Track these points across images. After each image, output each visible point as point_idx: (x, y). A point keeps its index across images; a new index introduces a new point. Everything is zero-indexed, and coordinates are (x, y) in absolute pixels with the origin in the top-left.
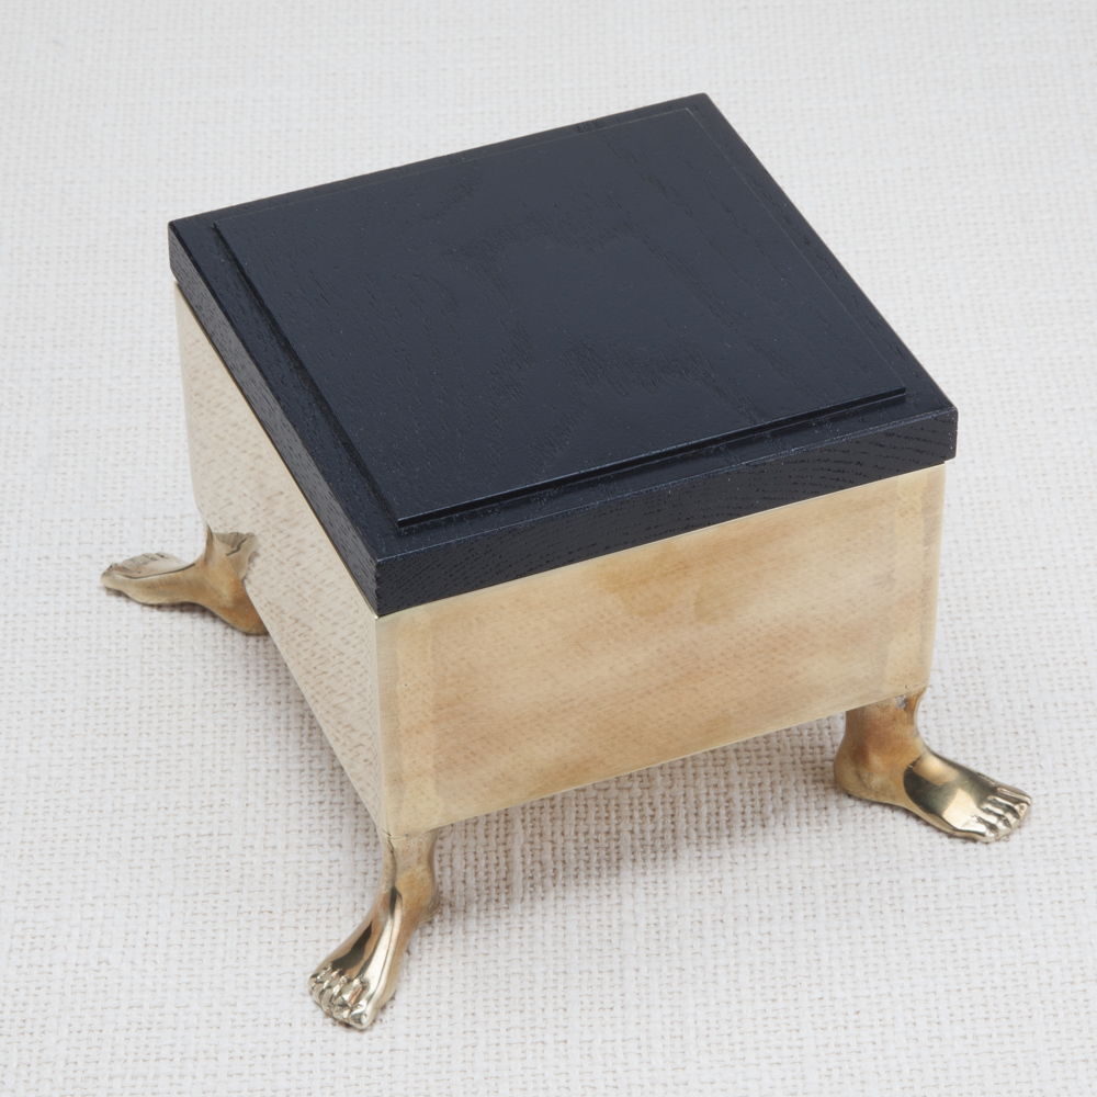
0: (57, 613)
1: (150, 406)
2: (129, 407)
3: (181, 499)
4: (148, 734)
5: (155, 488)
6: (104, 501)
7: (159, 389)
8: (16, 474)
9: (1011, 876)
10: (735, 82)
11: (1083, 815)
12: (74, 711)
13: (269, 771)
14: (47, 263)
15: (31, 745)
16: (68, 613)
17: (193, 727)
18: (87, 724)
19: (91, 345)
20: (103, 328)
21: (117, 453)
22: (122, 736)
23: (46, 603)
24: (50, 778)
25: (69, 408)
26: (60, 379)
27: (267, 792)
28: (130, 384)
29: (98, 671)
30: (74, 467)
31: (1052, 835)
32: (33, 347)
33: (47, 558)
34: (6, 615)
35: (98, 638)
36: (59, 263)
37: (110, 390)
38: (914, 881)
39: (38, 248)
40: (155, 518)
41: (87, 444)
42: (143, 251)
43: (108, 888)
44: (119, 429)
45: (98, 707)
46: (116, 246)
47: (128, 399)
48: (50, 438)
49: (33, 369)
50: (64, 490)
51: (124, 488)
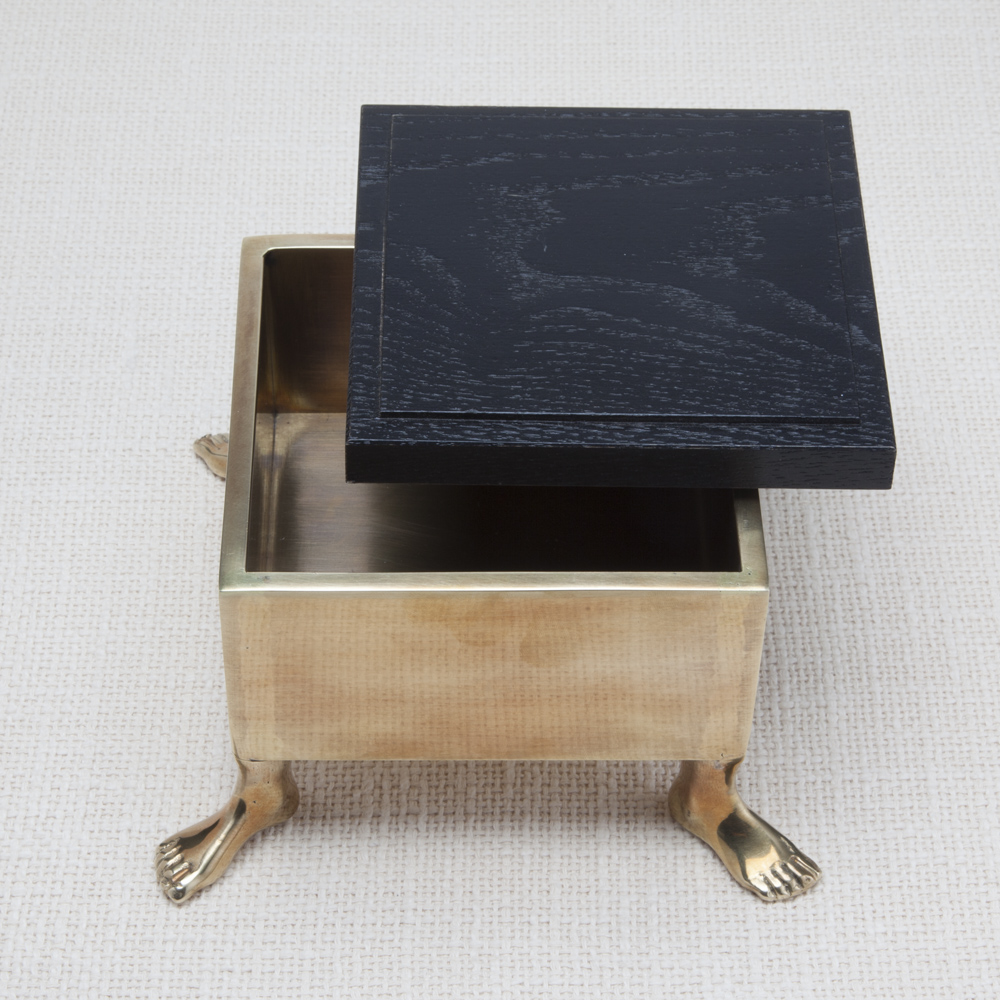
0: (136, 501)
1: (219, 315)
2: (202, 315)
4: (207, 616)
5: (221, 389)
6: (179, 400)
7: (228, 299)
8: (107, 372)
9: (925, 780)
10: (704, 43)
11: (985, 724)
12: (148, 592)
14: (141, 183)
15: (110, 623)
16: (145, 501)
18: (157, 605)
19: (174, 257)
20: (184, 243)
21: (191, 357)
22: (186, 617)
23: (128, 491)
24: (125, 654)
25: (154, 314)
26: (148, 288)
28: (204, 294)
29: (168, 556)
30: (156, 367)
31: (959, 742)
32: (127, 257)
33: (130, 450)
34: (95, 501)
35: (170, 525)
36: (151, 183)
37: (188, 299)
38: (844, 781)
39: (134, 169)
40: (220, 417)
42: (219, 175)
43: (168, 760)
44: (194, 335)
45: (167, 589)
46: (197, 169)
47: (202, 308)
48: (137, 341)
49: (126, 278)
50: (147, 388)
51: (196, 388)
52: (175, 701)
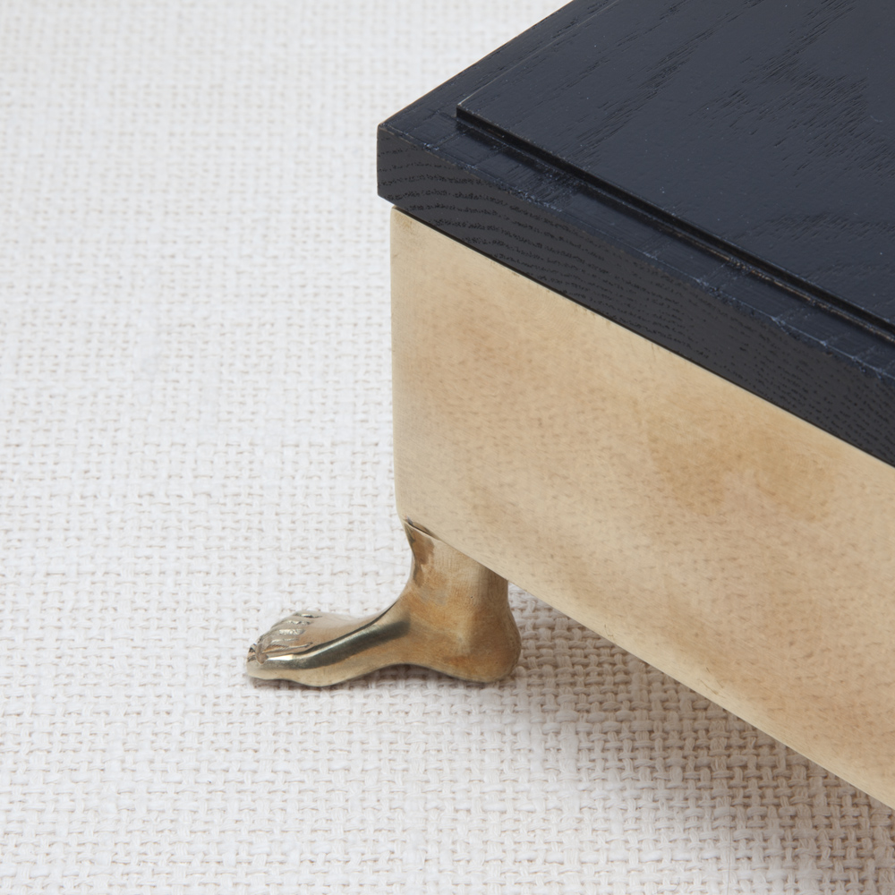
0: (163, 573)
1: (290, 296)
2: (263, 296)
3: (333, 421)
4: (286, 751)
5: (297, 404)
6: (229, 420)
7: (303, 273)
8: (111, 380)
12: (185, 713)
13: (457, 811)
14: (158, 106)
15: (123, 762)
16: (178, 573)
17: (350, 743)
18: (202, 733)
19: (215, 213)
20: (231, 192)
21: (247, 356)
22: (251, 752)
23: (148, 558)
24: (149, 811)
25: (184, 295)
26: (173, 257)
27: (454, 843)
28: (264, 266)
29: (219, 657)
30: (190, 372)
32: (138, 213)
33: (151, 495)
34: (93, 574)
35: (219, 610)
36: (174, 106)
37: (238, 273)
39: (147, 86)
40: (297, 446)
41: (206, 342)
42: (282, 95)
44: (250, 325)
45: (217, 709)
46: (247, 87)
47: (262, 286)
48: (158, 334)
49: (137, 242)
50: (175, 404)
51: (256, 403)
52: (236, 884)
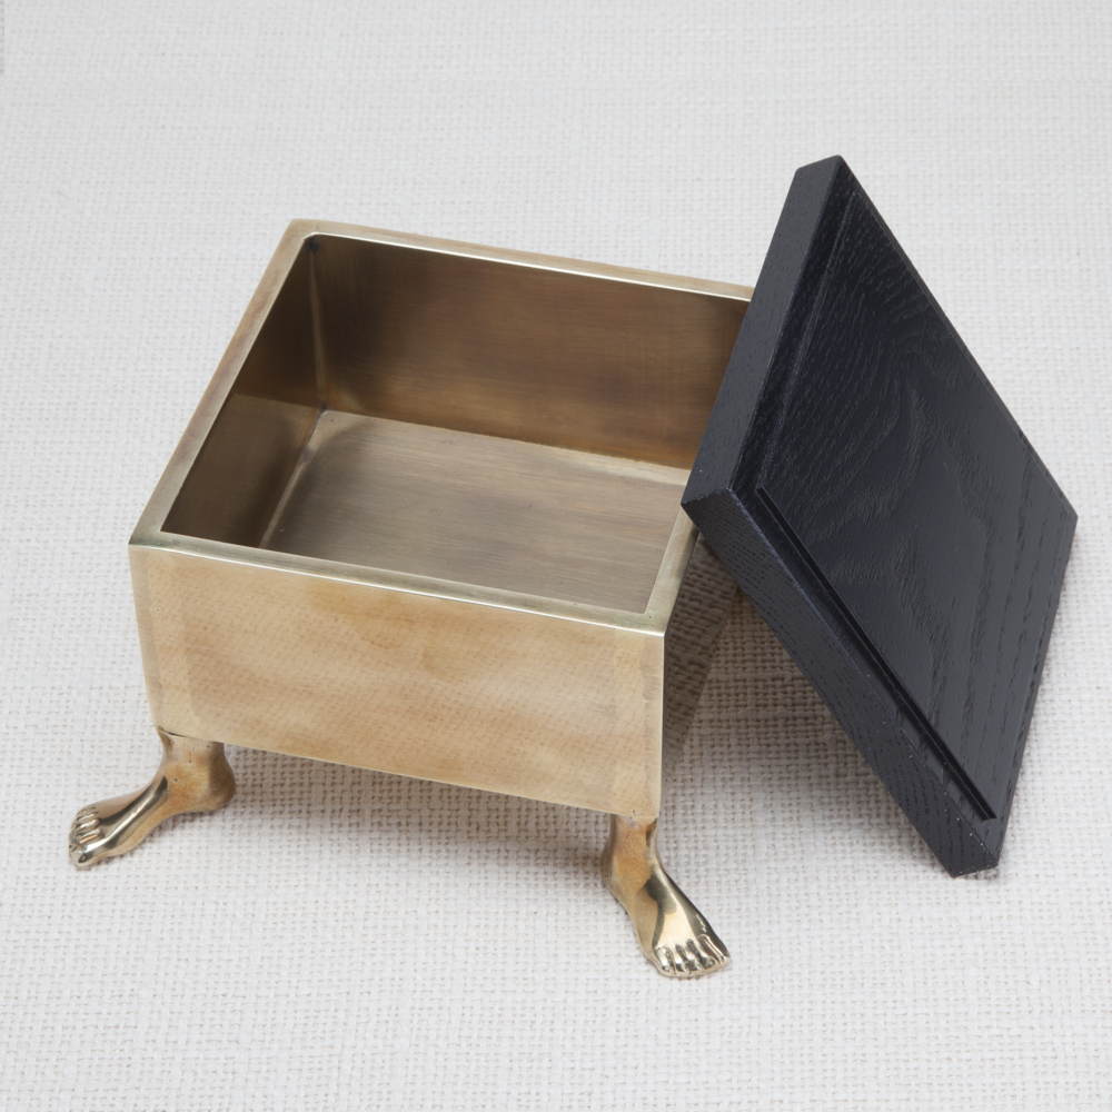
1: (108, 571)
2: (89, 572)
3: (128, 669)
4: (70, 917)
5: (104, 656)
6: (55, 669)
9: (864, 1101)
10: (683, 255)
11: (937, 1038)
13: (179, 960)
14: (29, 419)
16: (9, 786)
17: (113, 911)
19: (61, 505)
20: (74, 489)
21: (73, 619)
22: (46, 918)
25: (33, 571)
26: (28, 540)
27: (174, 983)
28: (93, 548)
29: (31, 848)
30: (32, 632)
31: (906, 1058)
35: (35, 813)
36: (40, 419)
37: (73, 553)
38: (772, 1102)
39: (23, 403)
40: (101, 688)
41: (46, 608)
42: (119, 410)
43: (13, 1081)
44: (77, 595)
45: (26, 886)
46: (94, 403)
47: (89, 564)
48: (13, 602)
49: (4, 529)
50: (20, 656)
51: (76, 655)
52: (26, 1013)
